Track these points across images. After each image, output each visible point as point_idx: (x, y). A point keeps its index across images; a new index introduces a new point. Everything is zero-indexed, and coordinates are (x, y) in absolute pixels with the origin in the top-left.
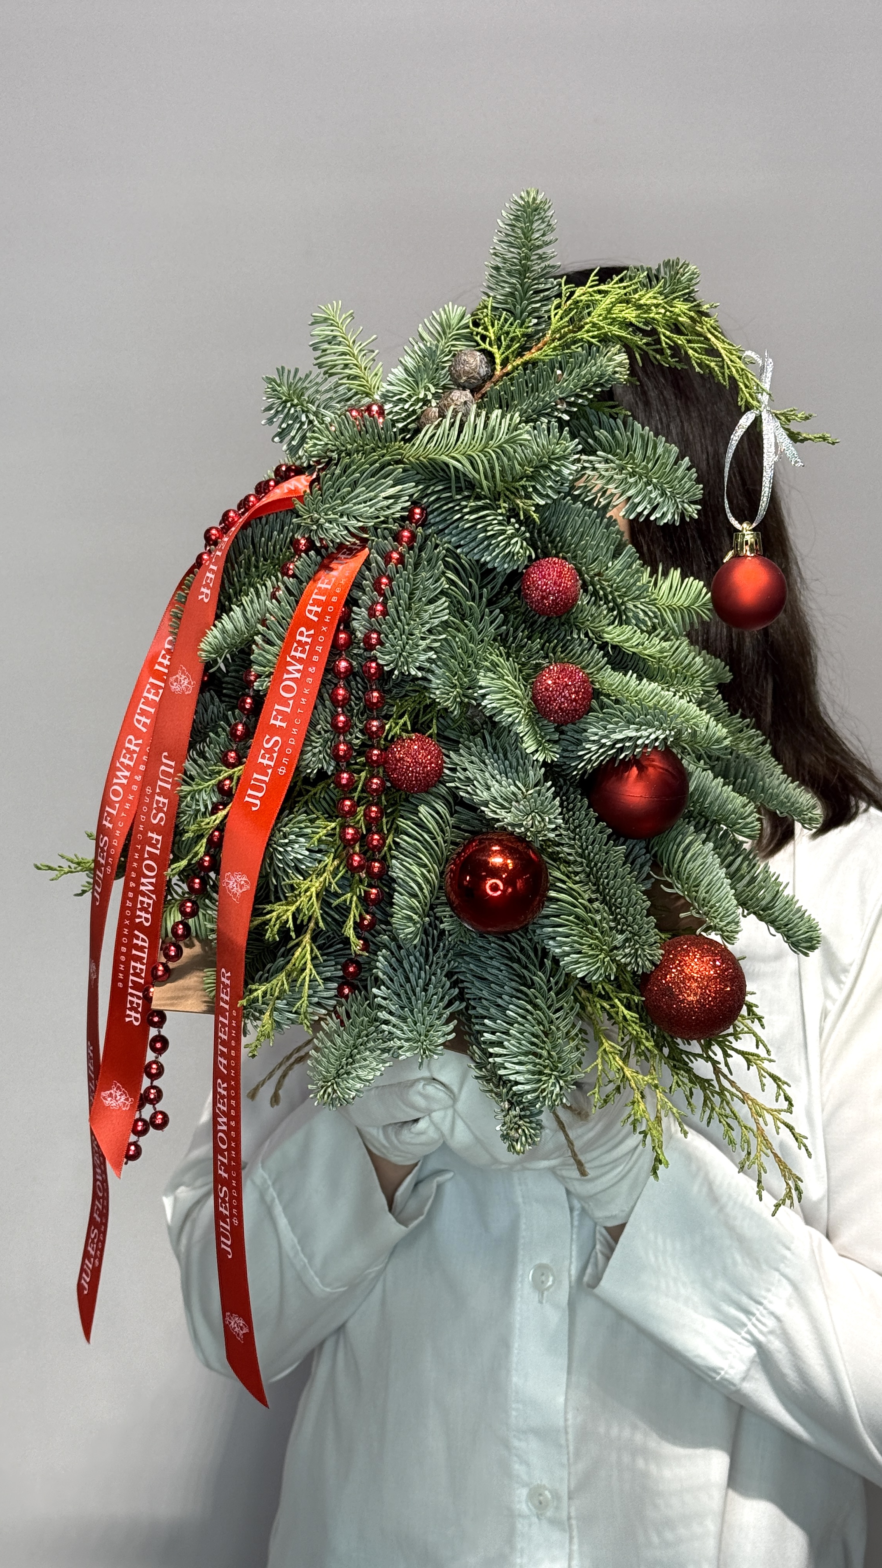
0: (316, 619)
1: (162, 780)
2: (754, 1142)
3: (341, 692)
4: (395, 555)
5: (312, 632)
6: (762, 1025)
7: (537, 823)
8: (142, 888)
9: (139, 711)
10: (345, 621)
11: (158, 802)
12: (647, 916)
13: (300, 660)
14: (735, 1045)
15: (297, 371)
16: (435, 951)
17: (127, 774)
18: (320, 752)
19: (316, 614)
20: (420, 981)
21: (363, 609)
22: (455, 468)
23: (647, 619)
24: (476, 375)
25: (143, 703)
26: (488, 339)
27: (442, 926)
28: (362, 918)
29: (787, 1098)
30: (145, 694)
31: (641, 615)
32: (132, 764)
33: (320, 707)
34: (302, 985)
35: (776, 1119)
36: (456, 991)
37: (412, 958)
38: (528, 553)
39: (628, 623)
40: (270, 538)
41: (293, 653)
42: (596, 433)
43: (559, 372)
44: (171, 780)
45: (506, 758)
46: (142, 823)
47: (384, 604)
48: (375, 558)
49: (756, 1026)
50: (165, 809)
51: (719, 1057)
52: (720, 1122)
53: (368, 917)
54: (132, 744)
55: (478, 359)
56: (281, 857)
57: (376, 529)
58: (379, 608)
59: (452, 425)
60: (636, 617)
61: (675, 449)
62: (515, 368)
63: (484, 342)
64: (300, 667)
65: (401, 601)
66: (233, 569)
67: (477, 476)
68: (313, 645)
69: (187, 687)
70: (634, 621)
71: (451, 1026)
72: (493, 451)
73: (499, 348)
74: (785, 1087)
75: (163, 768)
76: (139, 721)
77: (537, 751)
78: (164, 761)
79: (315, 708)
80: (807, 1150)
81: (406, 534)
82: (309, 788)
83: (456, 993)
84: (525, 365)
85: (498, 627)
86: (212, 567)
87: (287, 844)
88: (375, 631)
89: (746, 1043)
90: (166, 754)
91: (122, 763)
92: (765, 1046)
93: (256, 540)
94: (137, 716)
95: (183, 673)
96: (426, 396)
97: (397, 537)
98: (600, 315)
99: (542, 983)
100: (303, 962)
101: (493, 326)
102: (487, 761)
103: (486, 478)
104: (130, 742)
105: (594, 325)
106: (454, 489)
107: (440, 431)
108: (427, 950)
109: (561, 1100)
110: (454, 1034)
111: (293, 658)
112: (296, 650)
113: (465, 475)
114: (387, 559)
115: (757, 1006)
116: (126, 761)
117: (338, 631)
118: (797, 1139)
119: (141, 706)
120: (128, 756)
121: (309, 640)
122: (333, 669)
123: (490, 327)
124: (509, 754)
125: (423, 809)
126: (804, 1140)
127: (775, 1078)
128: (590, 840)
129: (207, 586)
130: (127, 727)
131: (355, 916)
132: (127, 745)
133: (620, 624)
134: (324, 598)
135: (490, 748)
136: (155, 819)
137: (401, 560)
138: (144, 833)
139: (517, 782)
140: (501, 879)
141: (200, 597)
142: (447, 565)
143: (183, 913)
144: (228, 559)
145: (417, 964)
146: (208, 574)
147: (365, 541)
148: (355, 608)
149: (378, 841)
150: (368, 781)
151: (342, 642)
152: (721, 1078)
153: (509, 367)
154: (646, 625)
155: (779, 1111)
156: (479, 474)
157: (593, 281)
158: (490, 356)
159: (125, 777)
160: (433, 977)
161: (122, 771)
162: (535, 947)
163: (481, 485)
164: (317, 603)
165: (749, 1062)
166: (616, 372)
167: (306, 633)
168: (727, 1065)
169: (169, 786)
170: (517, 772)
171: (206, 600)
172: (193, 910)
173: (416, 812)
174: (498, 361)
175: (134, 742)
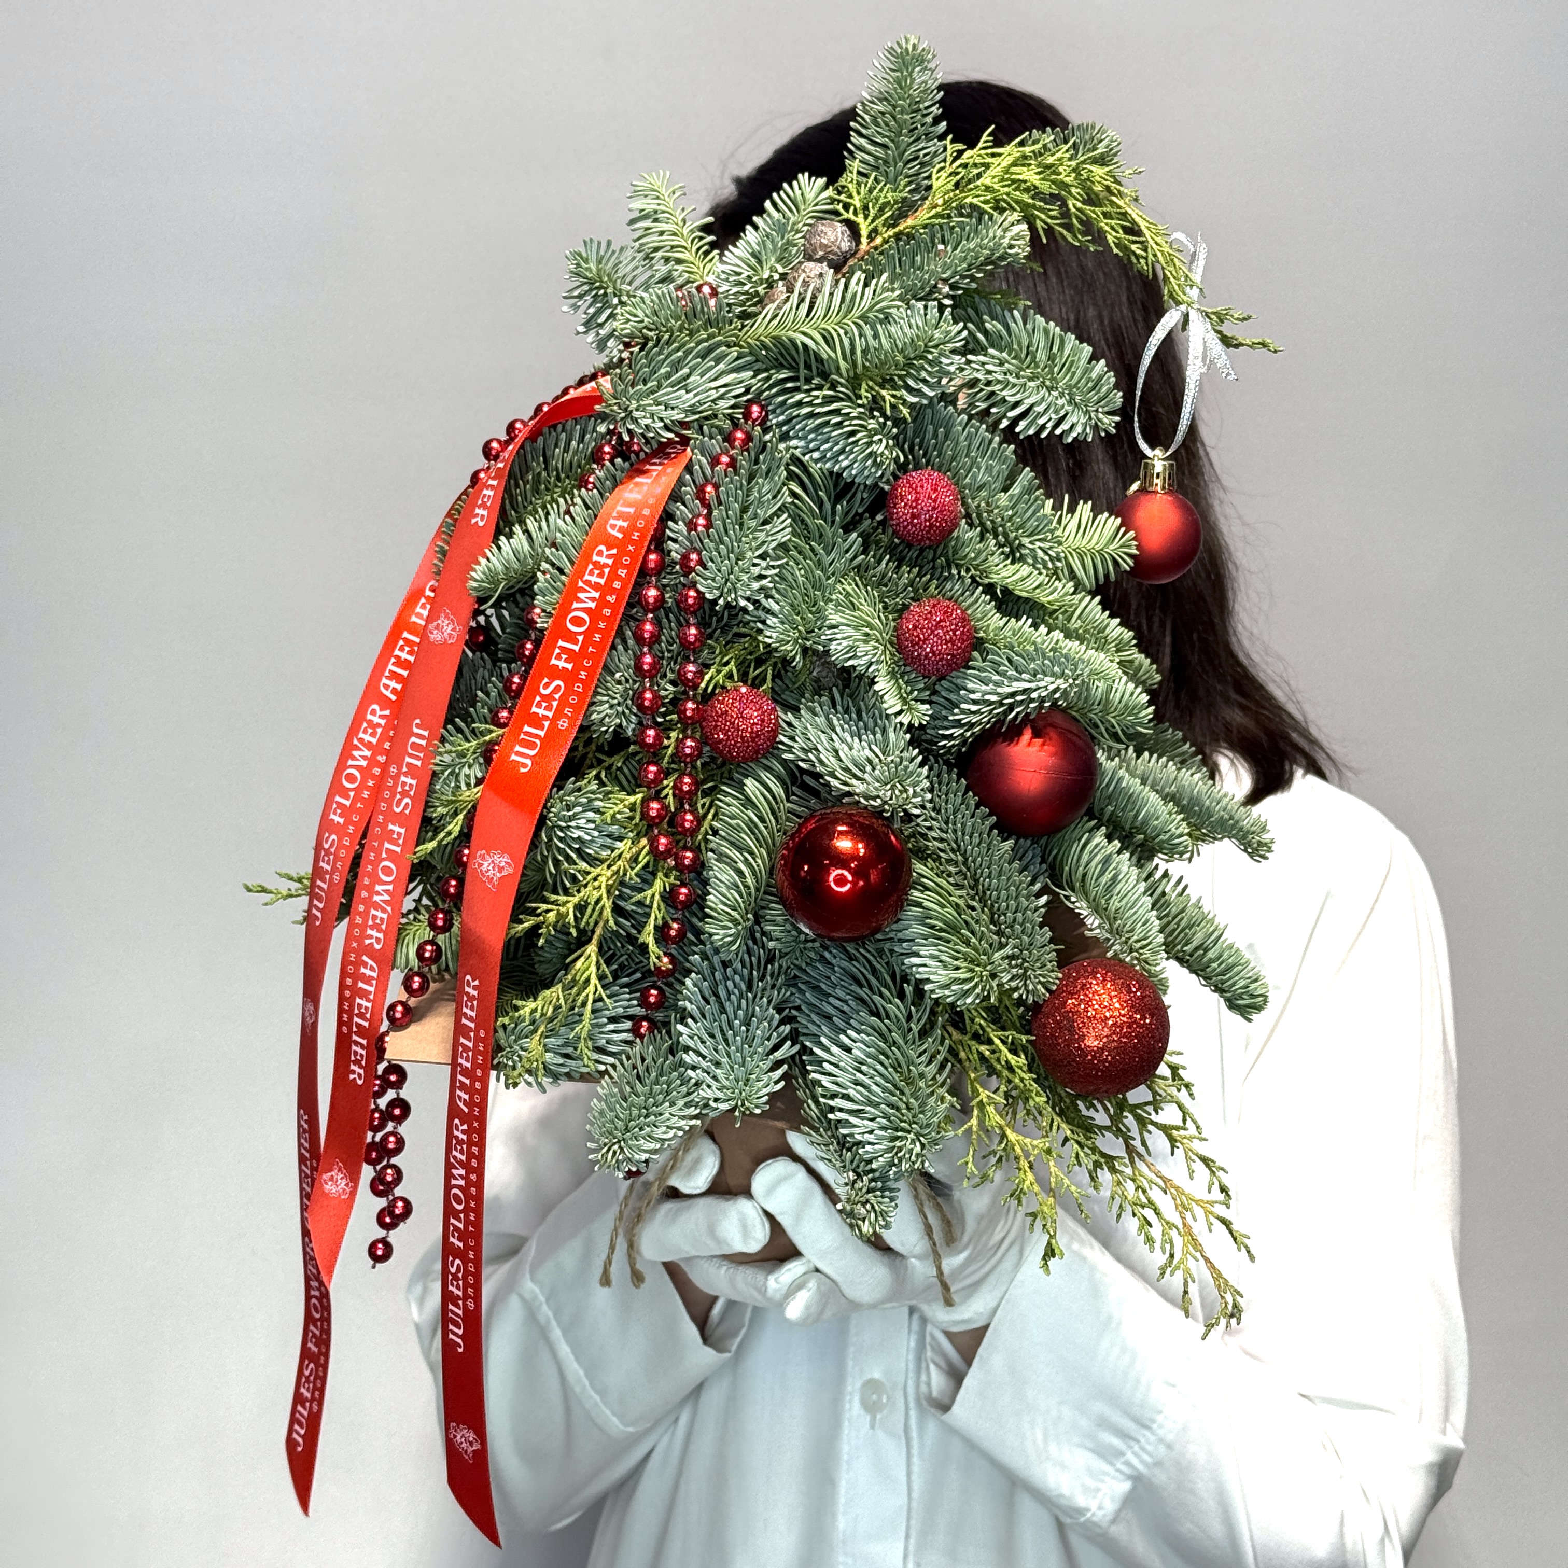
0: (620, 536)
1: (411, 756)
2: (1178, 1242)
3: (648, 627)
4: (725, 459)
5: (614, 551)
6: (1191, 1095)
7: (897, 792)
8: (376, 898)
9: (387, 674)
10: (659, 541)
11: (404, 783)
12: (1041, 926)
13: (596, 586)
14: (1154, 1117)
15: (609, 243)
16: (761, 979)
17: (368, 753)
18: (619, 704)
19: (621, 529)
20: (740, 1012)
21: (680, 523)
22: (805, 346)
23: (1047, 558)
24: (836, 250)
25: (394, 664)
26: (852, 208)
27: (771, 944)
28: (666, 926)
29: (1223, 1189)
30: (397, 652)
31: (1040, 554)
32: (374, 741)
33: (620, 647)
34: (584, 1004)
35: (1207, 1213)
36: (786, 1029)
37: (730, 983)
38: (894, 454)
39: (1022, 559)
40: (566, 450)
41: (587, 577)
42: (988, 325)
43: (941, 247)
44: (421, 755)
45: (860, 718)
46: (382, 813)
47: (708, 517)
48: (699, 461)
49: (1183, 1096)
50: (412, 793)
51: (1135, 1132)
52: (1134, 1215)
53: (675, 926)
54: (377, 715)
55: (839, 230)
56: (562, 835)
57: (701, 427)
58: (701, 521)
59: (802, 300)
60: (1035, 558)
61: (1087, 350)
62: (886, 241)
63: (847, 211)
64: (596, 595)
65: (730, 512)
66: (517, 486)
67: (833, 355)
68: (614, 568)
69: (450, 635)
70: (1030, 561)
71: (779, 1073)
72: (855, 323)
73: (866, 217)
74: (1220, 1174)
75: (413, 739)
76: (386, 687)
77: (899, 713)
78: (416, 730)
79: (613, 647)
80: (1248, 1252)
81: (739, 435)
82: (603, 757)
83: (787, 1031)
84: (898, 236)
85: (855, 557)
86: (491, 482)
87: (571, 819)
88: (695, 550)
89: (1169, 1115)
90: (418, 721)
91: (361, 740)
92: (1195, 1122)
93: (549, 453)
94: (384, 681)
95: (447, 617)
96: (771, 276)
97: (729, 439)
98: (994, 177)
99: (900, 1015)
100: (585, 975)
101: (859, 193)
102: (835, 722)
103: (845, 358)
104: (373, 712)
105: (988, 189)
106: (802, 379)
107: (787, 306)
108: (751, 973)
109: (923, 1162)
110: (782, 1083)
111: (588, 583)
112: (591, 573)
113: (817, 356)
114: (715, 461)
115: (1184, 1068)
116: (367, 738)
117: (648, 551)
118: (1235, 1239)
119: (391, 667)
120: (370, 731)
121: (610, 562)
122: (639, 602)
123: (855, 194)
124: (864, 714)
125: (750, 785)
126: (1245, 1240)
127: (1206, 1161)
128: (968, 830)
129: (484, 506)
130: (371, 694)
131: (656, 918)
132: (369, 717)
133: (1013, 563)
134: (632, 510)
135: (839, 708)
136: (398, 806)
137: (733, 463)
138: (383, 826)
139: (873, 747)
140: (849, 870)
141: (473, 521)
142: (791, 476)
143: (432, 925)
144: (511, 475)
145: (736, 991)
146: (485, 492)
147: (685, 441)
148: (670, 523)
149: (692, 822)
150: (680, 743)
151: (652, 565)
152: (1136, 1159)
153: (879, 240)
154: (1045, 567)
155: (1212, 1203)
156: (835, 352)
157: (986, 142)
158: (853, 227)
159: (364, 758)
160: (757, 1009)
161: (360, 750)
162: (894, 972)
163: (838, 368)
164: (621, 516)
165: (1172, 1140)
166: (1011, 247)
167: (605, 553)
168: (1144, 1144)
169: (418, 763)
170: (874, 734)
171: (481, 524)
172: (445, 920)
173: (740, 787)
174: (864, 232)
175: (379, 713)
